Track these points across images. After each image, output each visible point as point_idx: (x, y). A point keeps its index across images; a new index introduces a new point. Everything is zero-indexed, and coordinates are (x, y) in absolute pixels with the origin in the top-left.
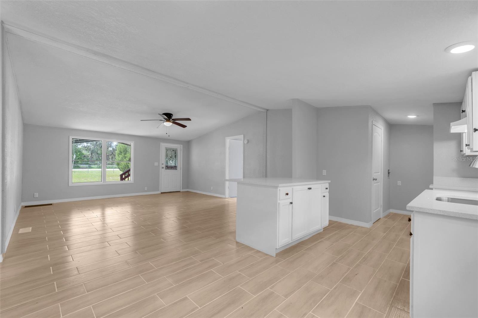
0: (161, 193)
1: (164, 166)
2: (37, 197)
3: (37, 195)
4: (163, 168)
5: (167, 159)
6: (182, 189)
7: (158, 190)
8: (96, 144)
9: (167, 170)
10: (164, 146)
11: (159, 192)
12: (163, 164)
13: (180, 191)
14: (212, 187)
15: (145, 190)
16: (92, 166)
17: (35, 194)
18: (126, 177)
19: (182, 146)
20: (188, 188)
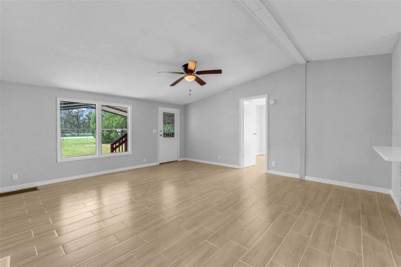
0: (160, 164)
1: (162, 133)
2: (16, 180)
3: (16, 177)
4: (161, 135)
5: (165, 125)
6: (180, 158)
7: (157, 161)
8: (69, 114)
9: (165, 138)
10: (162, 110)
11: (157, 163)
12: (161, 131)
13: (177, 161)
14: (219, 156)
15: (144, 161)
16: (66, 135)
17: (13, 175)
18: (117, 147)
19: (179, 110)
20: (185, 157)
